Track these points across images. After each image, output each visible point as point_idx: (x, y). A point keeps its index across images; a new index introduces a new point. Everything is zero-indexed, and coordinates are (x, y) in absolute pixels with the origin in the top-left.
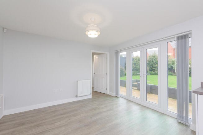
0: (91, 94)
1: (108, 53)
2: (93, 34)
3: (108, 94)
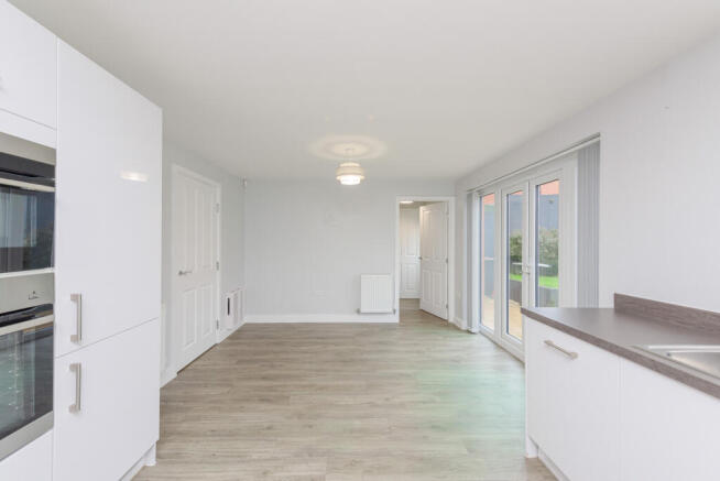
0: (395, 311)
1: (452, 200)
2: (350, 180)
3: (451, 320)
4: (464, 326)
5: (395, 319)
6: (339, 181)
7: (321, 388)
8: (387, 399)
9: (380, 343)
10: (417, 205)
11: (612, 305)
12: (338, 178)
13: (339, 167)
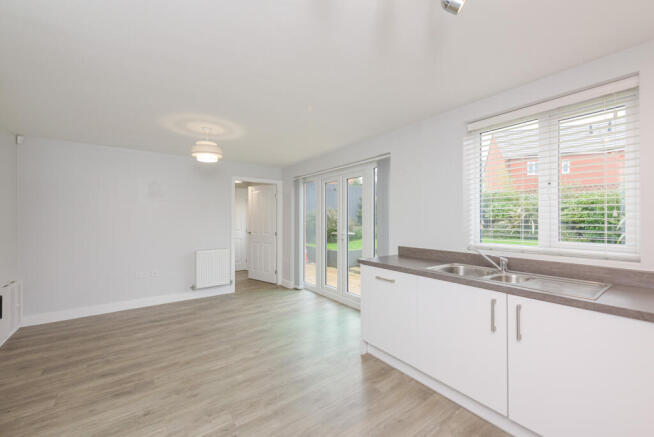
0: (231, 282)
1: (280, 183)
2: (208, 158)
3: (280, 283)
4: (292, 285)
5: (231, 289)
6: (195, 158)
7: (188, 363)
8: (257, 352)
9: (228, 312)
10: (247, 185)
11: (397, 253)
12: (194, 155)
13: (195, 145)
